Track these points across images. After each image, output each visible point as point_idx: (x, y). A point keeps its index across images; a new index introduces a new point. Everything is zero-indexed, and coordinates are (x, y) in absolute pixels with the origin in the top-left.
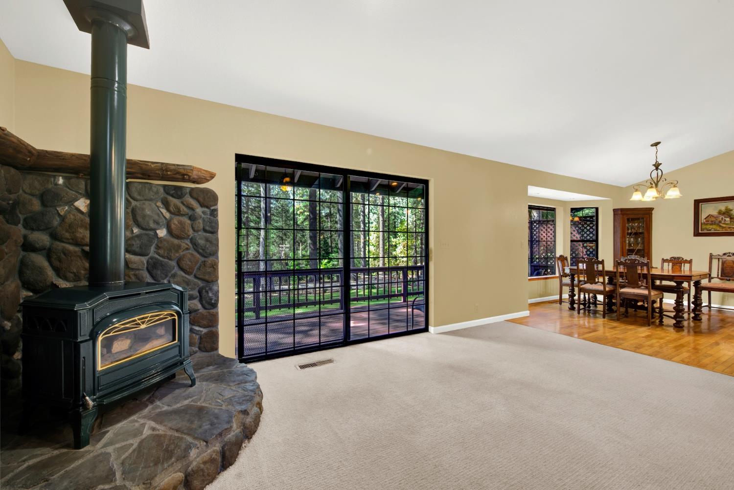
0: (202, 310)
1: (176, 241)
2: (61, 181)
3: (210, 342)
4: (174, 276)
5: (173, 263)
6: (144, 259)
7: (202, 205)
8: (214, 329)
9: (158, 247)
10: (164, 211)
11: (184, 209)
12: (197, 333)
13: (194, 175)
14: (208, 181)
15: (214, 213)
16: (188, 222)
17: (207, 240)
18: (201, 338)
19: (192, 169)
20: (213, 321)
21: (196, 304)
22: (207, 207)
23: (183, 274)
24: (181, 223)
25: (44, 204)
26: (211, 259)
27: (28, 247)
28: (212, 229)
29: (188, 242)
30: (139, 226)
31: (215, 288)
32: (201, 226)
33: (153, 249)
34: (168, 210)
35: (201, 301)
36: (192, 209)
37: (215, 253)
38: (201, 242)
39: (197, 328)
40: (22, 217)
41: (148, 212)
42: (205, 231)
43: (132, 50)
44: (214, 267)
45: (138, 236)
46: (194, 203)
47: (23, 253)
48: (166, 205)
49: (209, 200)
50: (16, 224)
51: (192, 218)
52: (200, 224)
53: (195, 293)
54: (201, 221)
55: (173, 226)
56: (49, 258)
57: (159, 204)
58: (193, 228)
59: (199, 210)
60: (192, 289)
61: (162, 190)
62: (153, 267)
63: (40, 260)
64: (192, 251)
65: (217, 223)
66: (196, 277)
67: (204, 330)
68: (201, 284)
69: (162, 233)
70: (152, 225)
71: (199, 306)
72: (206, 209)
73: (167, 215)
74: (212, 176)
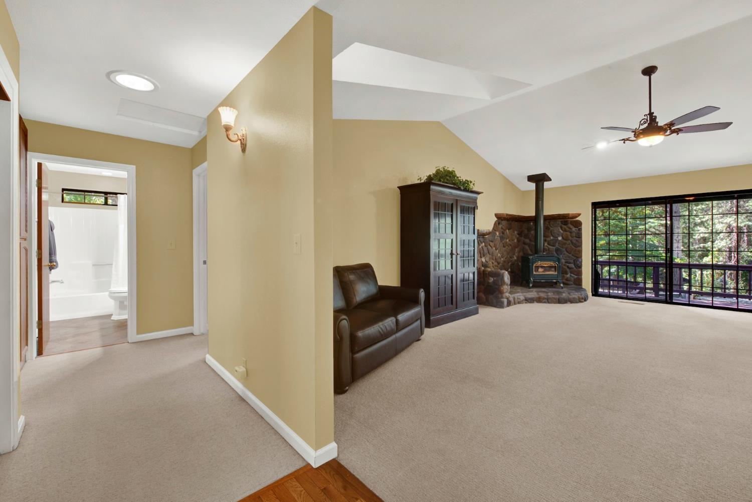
0: (575, 268)
1: (565, 241)
2: (532, 224)
3: (578, 282)
4: (564, 254)
5: (564, 250)
6: (554, 248)
7: (575, 227)
8: (580, 277)
9: (559, 244)
10: (561, 230)
11: (567, 229)
12: (572, 277)
13: (570, 216)
14: (577, 217)
15: (580, 230)
16: (568, 233)
17: (577, 241)
18: (574, 279)
19: (569, 214)
20: (579, 274)
21: (572, 266)
22: (577, 227)
23: (568, 254)
24: (566, 234)
25: (528, 231)
26: (578, 248)
27: (524, 243)
28: (579, 236)
29: (569, 241)
30: (553, 236)
31: (580, 260)
32: (574, 235)
33: (557, 244)
34: (562, 230)
35: (574, 265)
36: (571, 229)
37: (580, 246)
38: (574, 242)
39: (572, 275)
40: (523, 235)
41: (555, 231)
42: (576, 237)
43: (545, 183)
44: (580, 252)
45: (552, 240)
46: (571, 227)
47: (523, 245)
48: (561, 228)
49: (578, 224)
50: (522, 237)
51: (571, 233)
52: (574, 234)
53: (572, 261)
54: (574, 233)
55: (564, 236)
56: (529, 246)
57: (559, 228)
58: (571, 236)
59: (574, 229)
60: (571, 260)
61: (560, 223)
62: (557, 250)
63: (527, 247)
64: (571, 245)
65: (581, 234)
66: (573, 255)
67: (576, 277)
68: (575, 258)
69: (560, 238)
70: (557, 236)
71: (573, 266)
72: (576, 228)
73: (562, 232)
74: (579, 215)
